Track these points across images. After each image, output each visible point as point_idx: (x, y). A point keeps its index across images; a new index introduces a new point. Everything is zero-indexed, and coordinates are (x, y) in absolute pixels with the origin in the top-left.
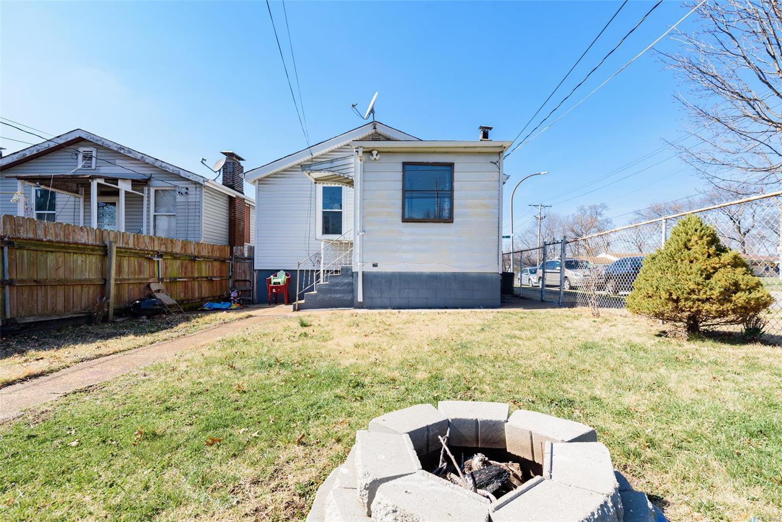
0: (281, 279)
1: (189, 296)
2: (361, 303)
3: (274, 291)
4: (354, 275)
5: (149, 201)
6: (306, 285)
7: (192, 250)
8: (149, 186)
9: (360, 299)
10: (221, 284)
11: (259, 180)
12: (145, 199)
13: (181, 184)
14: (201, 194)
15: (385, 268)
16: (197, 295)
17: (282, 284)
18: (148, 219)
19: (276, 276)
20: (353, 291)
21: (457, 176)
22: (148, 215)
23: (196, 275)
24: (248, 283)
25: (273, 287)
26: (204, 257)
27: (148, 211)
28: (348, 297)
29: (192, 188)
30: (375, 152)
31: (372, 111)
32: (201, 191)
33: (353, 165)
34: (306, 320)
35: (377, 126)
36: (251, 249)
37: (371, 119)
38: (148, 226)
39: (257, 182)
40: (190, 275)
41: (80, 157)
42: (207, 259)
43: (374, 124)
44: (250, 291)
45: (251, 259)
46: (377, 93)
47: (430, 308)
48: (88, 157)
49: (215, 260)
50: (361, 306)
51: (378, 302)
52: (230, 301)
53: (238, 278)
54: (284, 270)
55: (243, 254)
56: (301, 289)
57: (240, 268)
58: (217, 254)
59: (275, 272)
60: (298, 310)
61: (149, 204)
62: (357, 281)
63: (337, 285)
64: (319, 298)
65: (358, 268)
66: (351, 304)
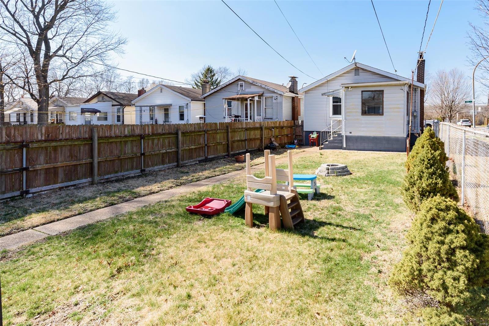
0: (314, 136)
1: (281, 143)
2: (345, 148)
3: (312, 141)
4: (342, 136)
5: (263, 102)
6: (324, 140)
7: (282, 124)
8: (263, 96)
9: (345, 146)
10: (291, 137)
11: (305, 92)
12: (262, 101)
13: (274, 95)
14: (282, 99)
15: (354, 134)
16: (283, 142)
17: (315, 138)
18: (263, 109)
19: (312, 134)
20: (342, 143)
21: (385, 96)
22: (263, 108)
23: (283, 134)
24: (301, 137)
25: (311, 139)
26: (285, 127)
27: (263, 107)
28: (340, 145)
29: (279, 96)
30: (350, 88)
31: (354, 59)
32: (282, 98)
33: (341, 93)
34: (323, 153)
35: (357, 65)
36: (302, 122)
37: (354, 62)
38: (263, 112)
39: (304, 93)
40: (281, 134)
41: (239, 86)
42: (287, 127)
43: (356, 64)
44: (302, 140)
45: (302, 126)
46: (356, 50)
47: (374, 151)
48: (241, 86)
49: (289, 127)
50: (345, 149)
51: (352, 148)
52: (294, 144)
53: (297, 134)
54: (316, 131)
55: (299, 124)
56: (322, 142)
57: (298, 130)
58: (289, 125)
59: (312, 132)
60: (321, 149)
61: (263, 104)
62: (343, 139)
63: (336, 140)
64: (329, 145)
65: (343, 133)
66: (341, 148)
